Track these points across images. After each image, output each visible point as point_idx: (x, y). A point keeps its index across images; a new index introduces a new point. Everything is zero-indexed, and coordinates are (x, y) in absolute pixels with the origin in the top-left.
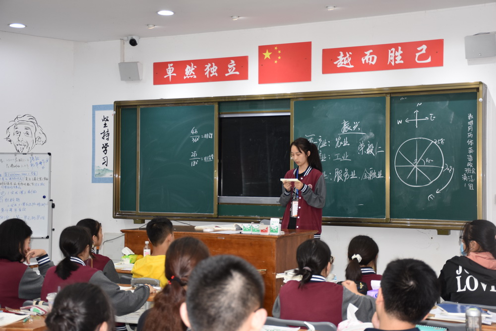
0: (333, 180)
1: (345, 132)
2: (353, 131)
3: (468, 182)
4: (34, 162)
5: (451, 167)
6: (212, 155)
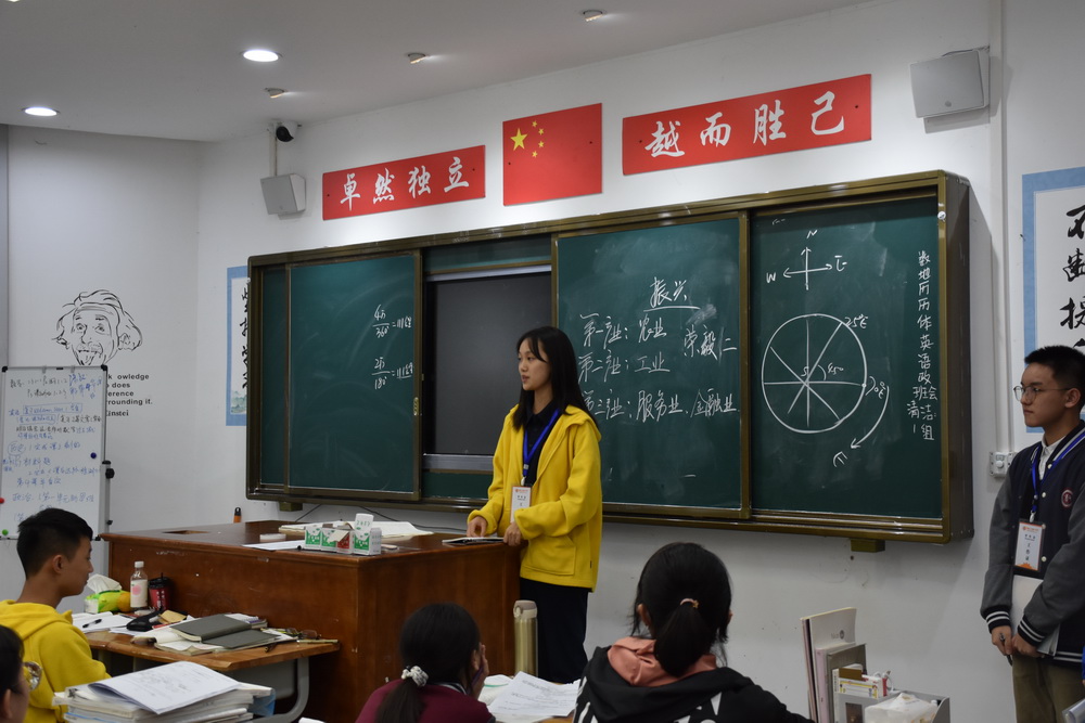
0: (634, 417)
1: (657, 306)
2: (673, 303)
3: (920, 421)
4: (76, 385)
5: (882, 384)
6: (411, 365)
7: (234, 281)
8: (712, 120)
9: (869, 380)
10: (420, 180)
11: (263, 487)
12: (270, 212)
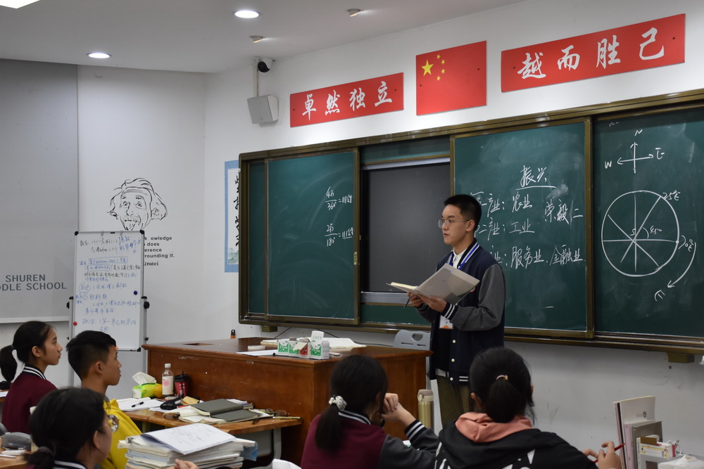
0: (509, 265)
1: (526, 186)
2: (537, 184)
4: (123, 244)
5: (691, 241)
6: (352, 229)
7: (230, 171)
8: (566, 51)
9: (681, 238)
10: (358, 98)
11: (250, 315)
12: (254, 122)
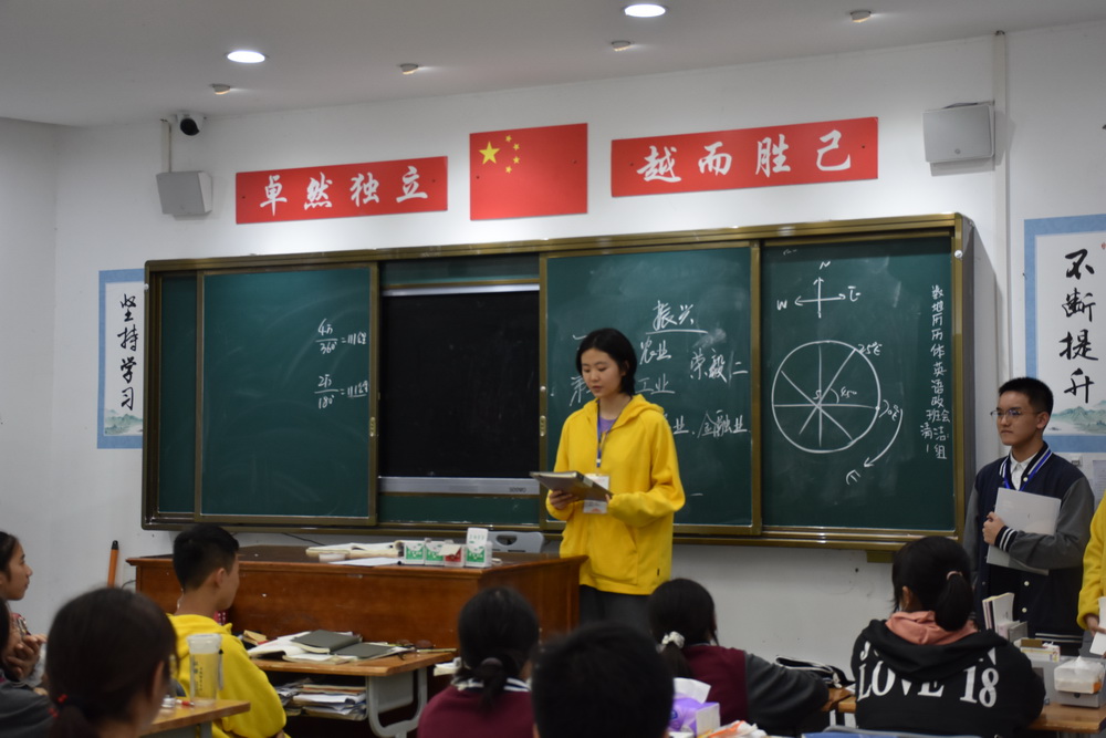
1: (661, 329)
2: (678, 327)
3: (933, 442)
5: (896, 407)
6: (366, 383)
7: (109, 287)
8: (711, 148)
9: (883, 405)
10: (368, 188)
11: (160, 515)
12: (165, 211)
